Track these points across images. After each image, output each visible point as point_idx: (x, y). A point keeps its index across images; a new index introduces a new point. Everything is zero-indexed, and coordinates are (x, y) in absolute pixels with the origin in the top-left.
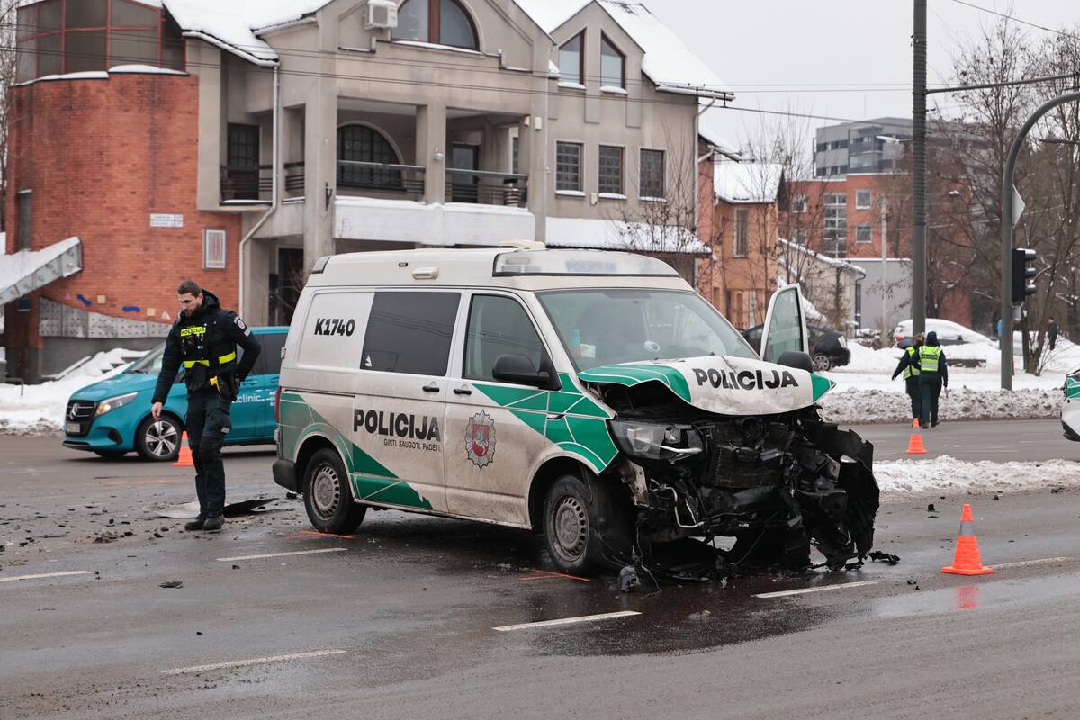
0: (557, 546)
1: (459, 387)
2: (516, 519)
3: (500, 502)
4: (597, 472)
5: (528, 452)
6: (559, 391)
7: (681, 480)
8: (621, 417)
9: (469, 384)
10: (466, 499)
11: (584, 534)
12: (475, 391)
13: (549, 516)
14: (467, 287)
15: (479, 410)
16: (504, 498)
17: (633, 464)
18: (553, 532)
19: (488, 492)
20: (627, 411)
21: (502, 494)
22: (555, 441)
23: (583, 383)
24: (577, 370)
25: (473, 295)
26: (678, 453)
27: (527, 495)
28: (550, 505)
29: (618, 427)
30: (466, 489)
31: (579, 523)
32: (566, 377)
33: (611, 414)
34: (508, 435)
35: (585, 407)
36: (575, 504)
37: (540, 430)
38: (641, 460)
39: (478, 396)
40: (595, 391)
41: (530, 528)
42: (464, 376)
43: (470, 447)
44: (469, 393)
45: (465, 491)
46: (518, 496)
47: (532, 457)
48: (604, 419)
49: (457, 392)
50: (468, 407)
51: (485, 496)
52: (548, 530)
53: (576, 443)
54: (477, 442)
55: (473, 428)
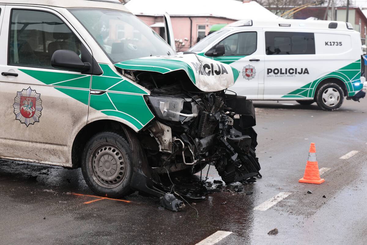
0: (95, 178)
1: (6, 71)
2: (58, 160)
3: (44, 149)
4: (137, 130)
5: (73, 116)
6: (101, 76)
7: (184, 134)
8: (153, 94)
9: (15, 69)
10: (12, 146)
11: (122, 171)
12: (21, 74)
13: (89, 158)
14: (6, 4)
15: (26, 87)
16: (47, 146)
17: (161, 125)
18: (91, 169)
19: (32, 142)
20: (156, 90)
21: (46, 143)
22: (98, 109)
23: (119, 70)
24: (113, 63)
25: (12, 9)
26: (186, 117)
27: (71, 144)
28: (90, 151)
29: (154, 100)
30: (12, 139)
31: (119, 163)
32: (106, 66)
33: (148, 93)
34: (53, 104)
35: (124, 87)
36: (114, 151)
37: (85, 102)
38: (167, 122)
39: (23, 77)
40: (129, 76)
41: (71, 166)
42: (9, 64)
43: (18, 111)
44: (16, 75)
45: (11, 141)
46: (61, 145)
47: (76, 120)
48: (142, 95)
49: (4, 74)
50: (16, 84)
51: (31, 144)
52: (87, 168)
53: (117, 111)
54: (25, 108)
55: (21, 99)
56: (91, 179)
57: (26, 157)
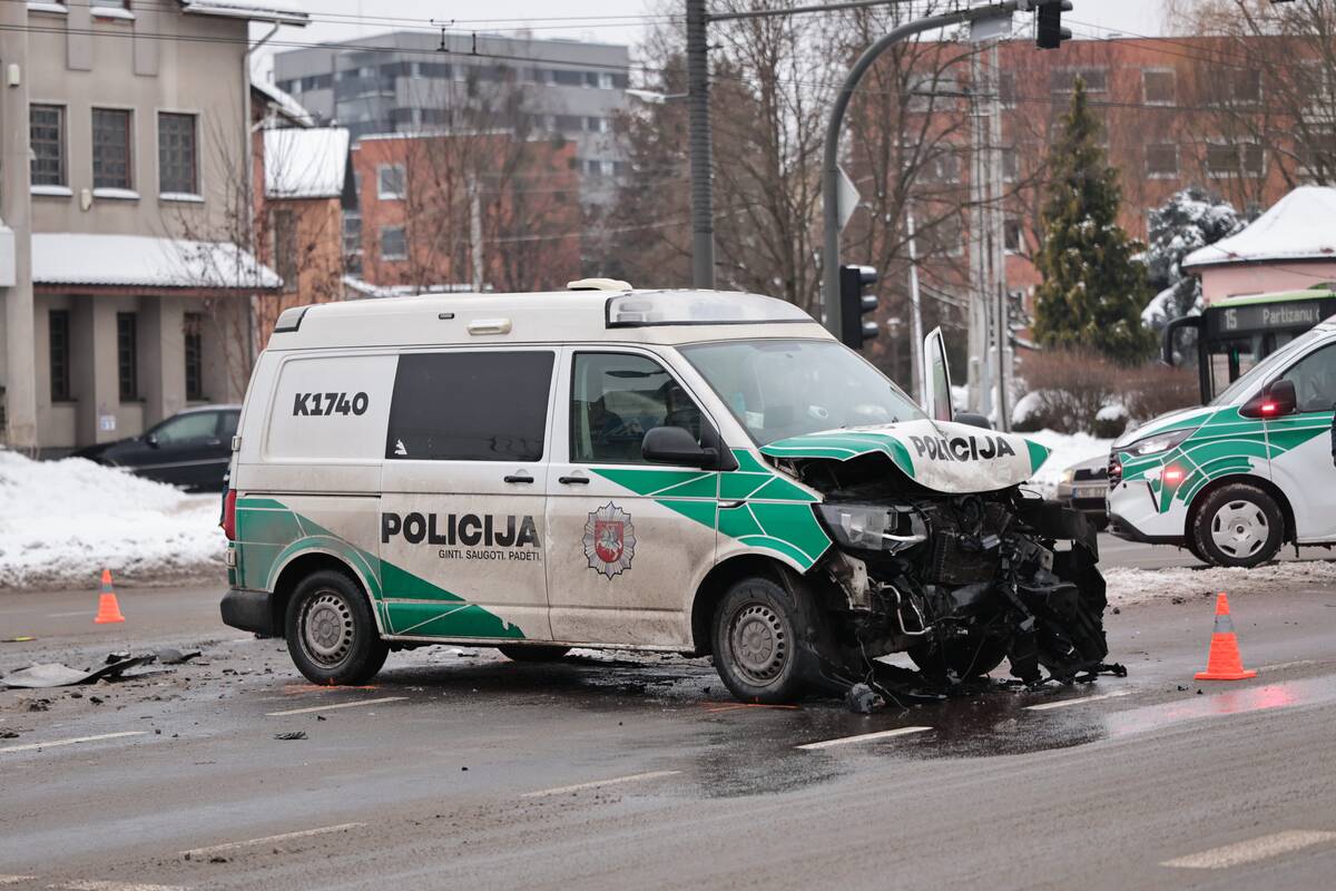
0: (736, 670)
1: (568, 475)
2: (669, 640)
3: (643, 620)
4: (802, 570)
5: (691, 552)
6: (736, 472)
7: (901, 576)
8: (829, 500)
9: (584, 469)
10: (586, 621)
11: (781, 651)
12: (595, 479)
13: (724, 631)
14: (563, 344)
15: (604, 503)
16: (649, 615)
17: (848, 559)
18: (729, 653)
19: (621, 609)
20: (835, 492)
21: (647, 609)
22: (733, 536)
23: (769, 459)
24: (758, 445)
25: (575, 353)
26: (901, 542)
27: (690, 608)
28: (724, 618)
29: (829, 512)
30: (585, 607)
31: (774, 636)
32: (744, 454)
33: (818, 497)
34: (654, 532)
35: (777, 490)
36: (765, 613)
37: (709, 522)
38: (859, 552)
39: (599, 484)
40: (787, 470)
41: (694, 650)
42: (572, 459)
43: (591, 550)
44: (586, 481)
45: (583, 610)
46: (672, 610)
47: (696, 558)
48: (808, 503)
49: (564, 481)
50: (585, 499)
51: (618, 613)
52: (722, 650)
53: (766, 536)
54: (603, 544)
55: (596, 526)
56: (729, 671)
57: (613, 640)
